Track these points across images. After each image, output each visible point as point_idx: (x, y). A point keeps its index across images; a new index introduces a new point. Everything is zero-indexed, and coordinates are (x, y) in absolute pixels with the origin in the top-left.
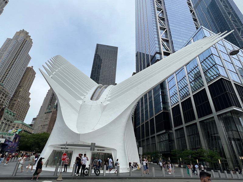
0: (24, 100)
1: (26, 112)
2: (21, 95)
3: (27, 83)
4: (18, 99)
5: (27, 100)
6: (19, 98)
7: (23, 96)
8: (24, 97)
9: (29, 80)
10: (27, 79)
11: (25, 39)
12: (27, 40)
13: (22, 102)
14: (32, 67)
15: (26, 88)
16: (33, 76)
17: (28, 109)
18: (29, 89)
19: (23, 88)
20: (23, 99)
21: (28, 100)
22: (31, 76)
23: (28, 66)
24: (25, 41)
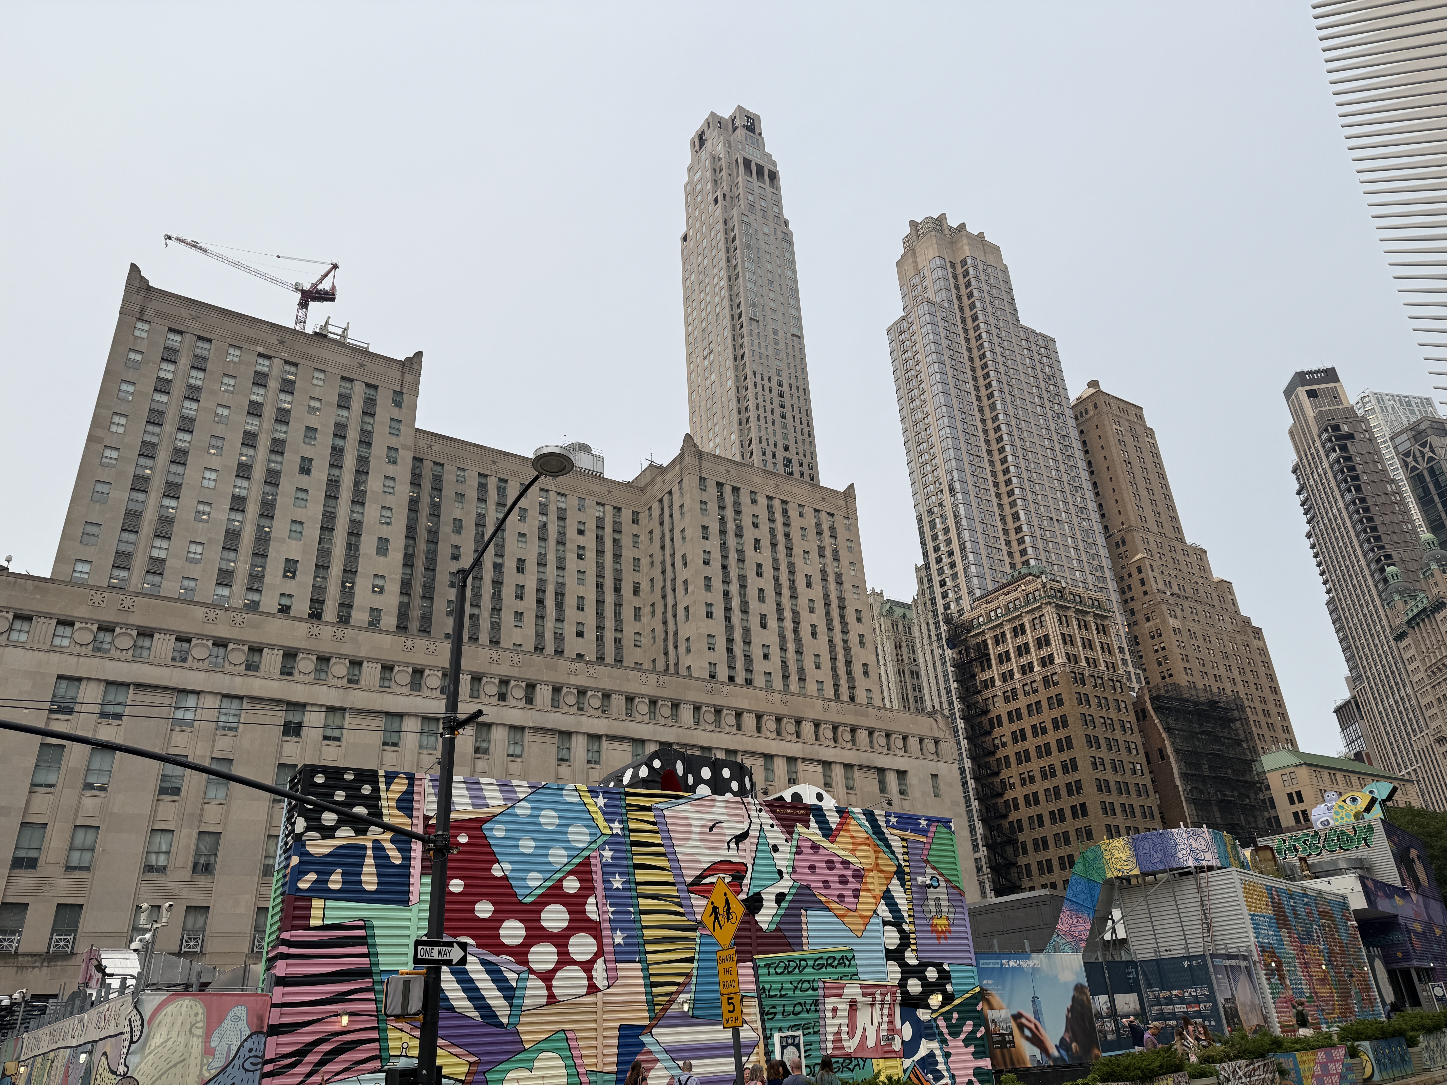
0: (1200, 608)
1: (1266, 684)
2: (1161, 586)
3: (1137, 495)
4: (1164, 622)
5: (1216, 602)
6: (1164, 607)
7: (1175, 589)
8: (1189, 593)
9: (1138, 473)
10: (1121, 470)
11: (953, 265)
12: (964, 262)
13: (1196, 628)
14: (1093, 384)
15: (1155, 529)
16: (1135, 437)
17: (1264, 652)
18: (1178, 530)
19: (1139, 542)
20: (1186, 604)
21: (1222, 599)
22: (1129, 440)
23: (1073, 398)
24: (960, 270)
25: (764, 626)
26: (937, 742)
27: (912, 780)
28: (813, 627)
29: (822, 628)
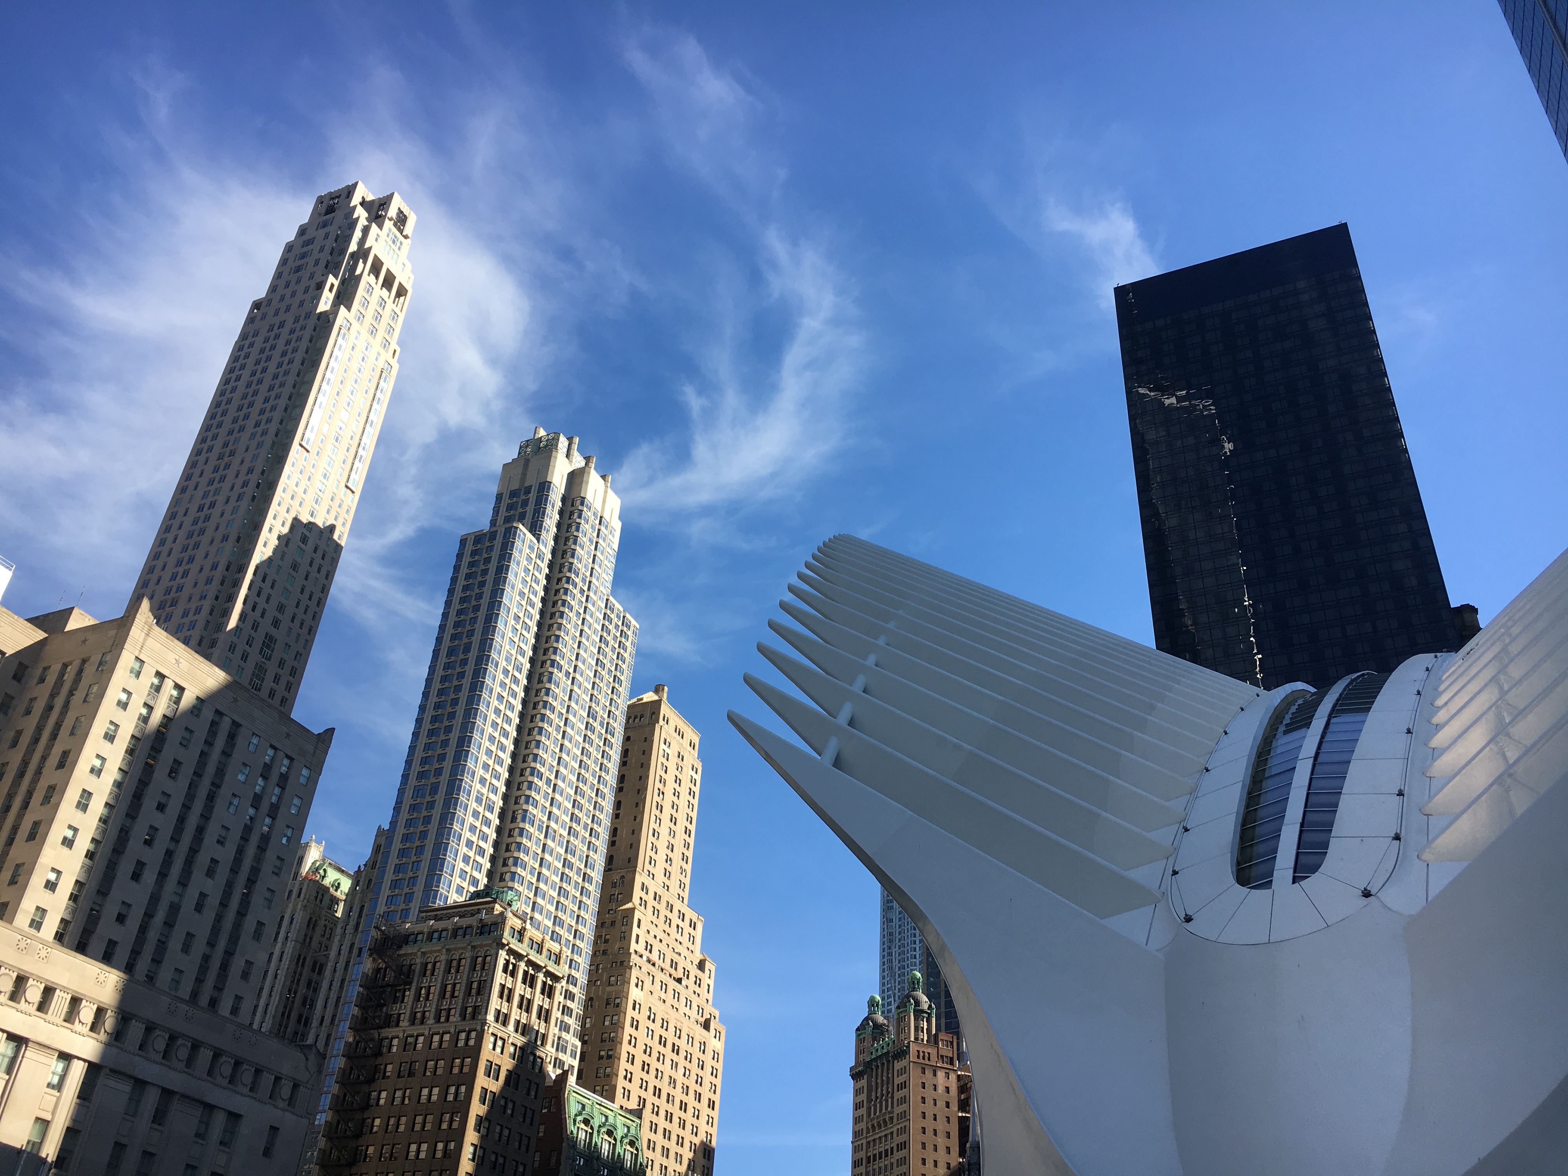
0: (672, 984)
2: (640, 948)
6: (635, 973)
7: (654, 956)
9: (668, 807)
10: (651, 799)
13: (658, 1008)
15: (660, 877)
20: (659, 976)
21: (699, 981)
24: (568, 508)
25: (136, 876)
26: (296, 1086)
27: (244, 1129)
28: (203, 896)
29: (214, 900)
